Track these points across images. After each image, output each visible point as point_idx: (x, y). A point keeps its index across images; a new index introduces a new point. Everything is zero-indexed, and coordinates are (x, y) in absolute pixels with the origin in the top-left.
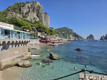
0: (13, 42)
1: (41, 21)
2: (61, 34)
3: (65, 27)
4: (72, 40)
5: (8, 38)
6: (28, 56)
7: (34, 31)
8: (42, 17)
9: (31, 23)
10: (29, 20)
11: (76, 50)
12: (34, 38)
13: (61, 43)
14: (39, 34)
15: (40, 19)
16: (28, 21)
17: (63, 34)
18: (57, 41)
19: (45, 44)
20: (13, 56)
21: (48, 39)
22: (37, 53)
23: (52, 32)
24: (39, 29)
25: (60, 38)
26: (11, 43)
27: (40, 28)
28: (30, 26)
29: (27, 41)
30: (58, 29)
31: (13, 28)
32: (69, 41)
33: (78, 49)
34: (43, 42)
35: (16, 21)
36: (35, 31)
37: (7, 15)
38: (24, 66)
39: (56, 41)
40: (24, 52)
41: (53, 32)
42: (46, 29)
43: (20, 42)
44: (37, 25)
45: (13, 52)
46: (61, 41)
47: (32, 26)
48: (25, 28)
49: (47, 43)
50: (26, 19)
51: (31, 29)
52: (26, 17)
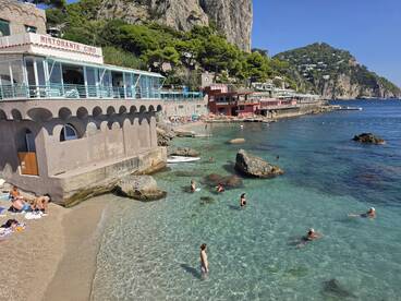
0: (97, 111)
1: (217, 24)
2: (301, 73)
3: (315, 44)
4: (346, 97)
5: (78, 98)
6: (156, 161)
7: (187, 70)
8: (222, 7)
9: (179, 37)
10: (172, 25)
11: (356, 139)
12: (189, 96)
13: (294, 114)
14: (207, 79)
15: (212, 17)
16: (167, 30)
17: (310, 74)
18: (279, 106)
19: (228, 118)
20: (102, 159)
21: (242, 99)
22: (192, 152)
23: (258, 66)
24: (206, 60)
25: (290, 93)
26: (90, 113)
27: (210, 52)
28: (172, 49)
29: (152, 107)
30: (286, 54)
31: (100, 61)
32: (334, 101)
33: (363, 135)
34: (221, 109)
35: (125, 33)
36: (192, 68)
37: (95, 13)
38: (137, 196)
39: (272, 103)
40: (142, 146)
41: (264, 66)
42: (233, 58)
43: (123, 109)
44: (198, 42)
45: (103, 145)
46: (294, 103)
47: (179, 48)
48: (156, 58)
49: (235, 114)
50: (160, 21)
51: (176, 60)
52: (159, 16)
